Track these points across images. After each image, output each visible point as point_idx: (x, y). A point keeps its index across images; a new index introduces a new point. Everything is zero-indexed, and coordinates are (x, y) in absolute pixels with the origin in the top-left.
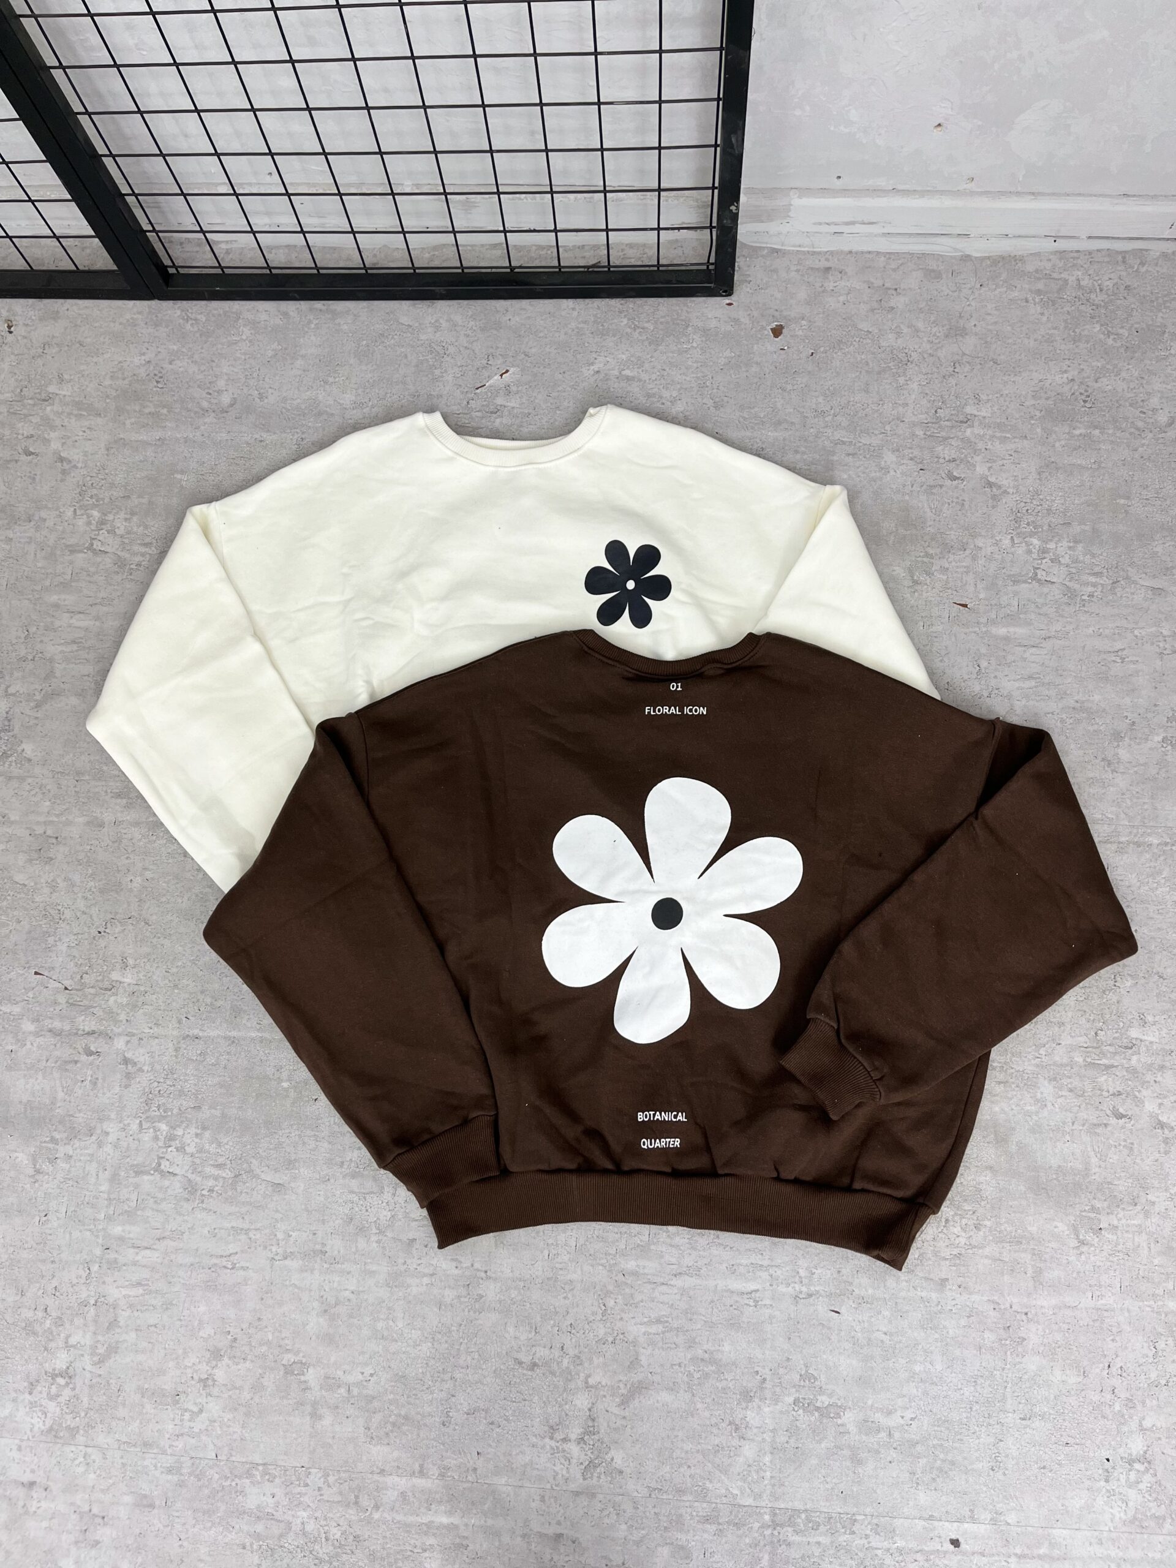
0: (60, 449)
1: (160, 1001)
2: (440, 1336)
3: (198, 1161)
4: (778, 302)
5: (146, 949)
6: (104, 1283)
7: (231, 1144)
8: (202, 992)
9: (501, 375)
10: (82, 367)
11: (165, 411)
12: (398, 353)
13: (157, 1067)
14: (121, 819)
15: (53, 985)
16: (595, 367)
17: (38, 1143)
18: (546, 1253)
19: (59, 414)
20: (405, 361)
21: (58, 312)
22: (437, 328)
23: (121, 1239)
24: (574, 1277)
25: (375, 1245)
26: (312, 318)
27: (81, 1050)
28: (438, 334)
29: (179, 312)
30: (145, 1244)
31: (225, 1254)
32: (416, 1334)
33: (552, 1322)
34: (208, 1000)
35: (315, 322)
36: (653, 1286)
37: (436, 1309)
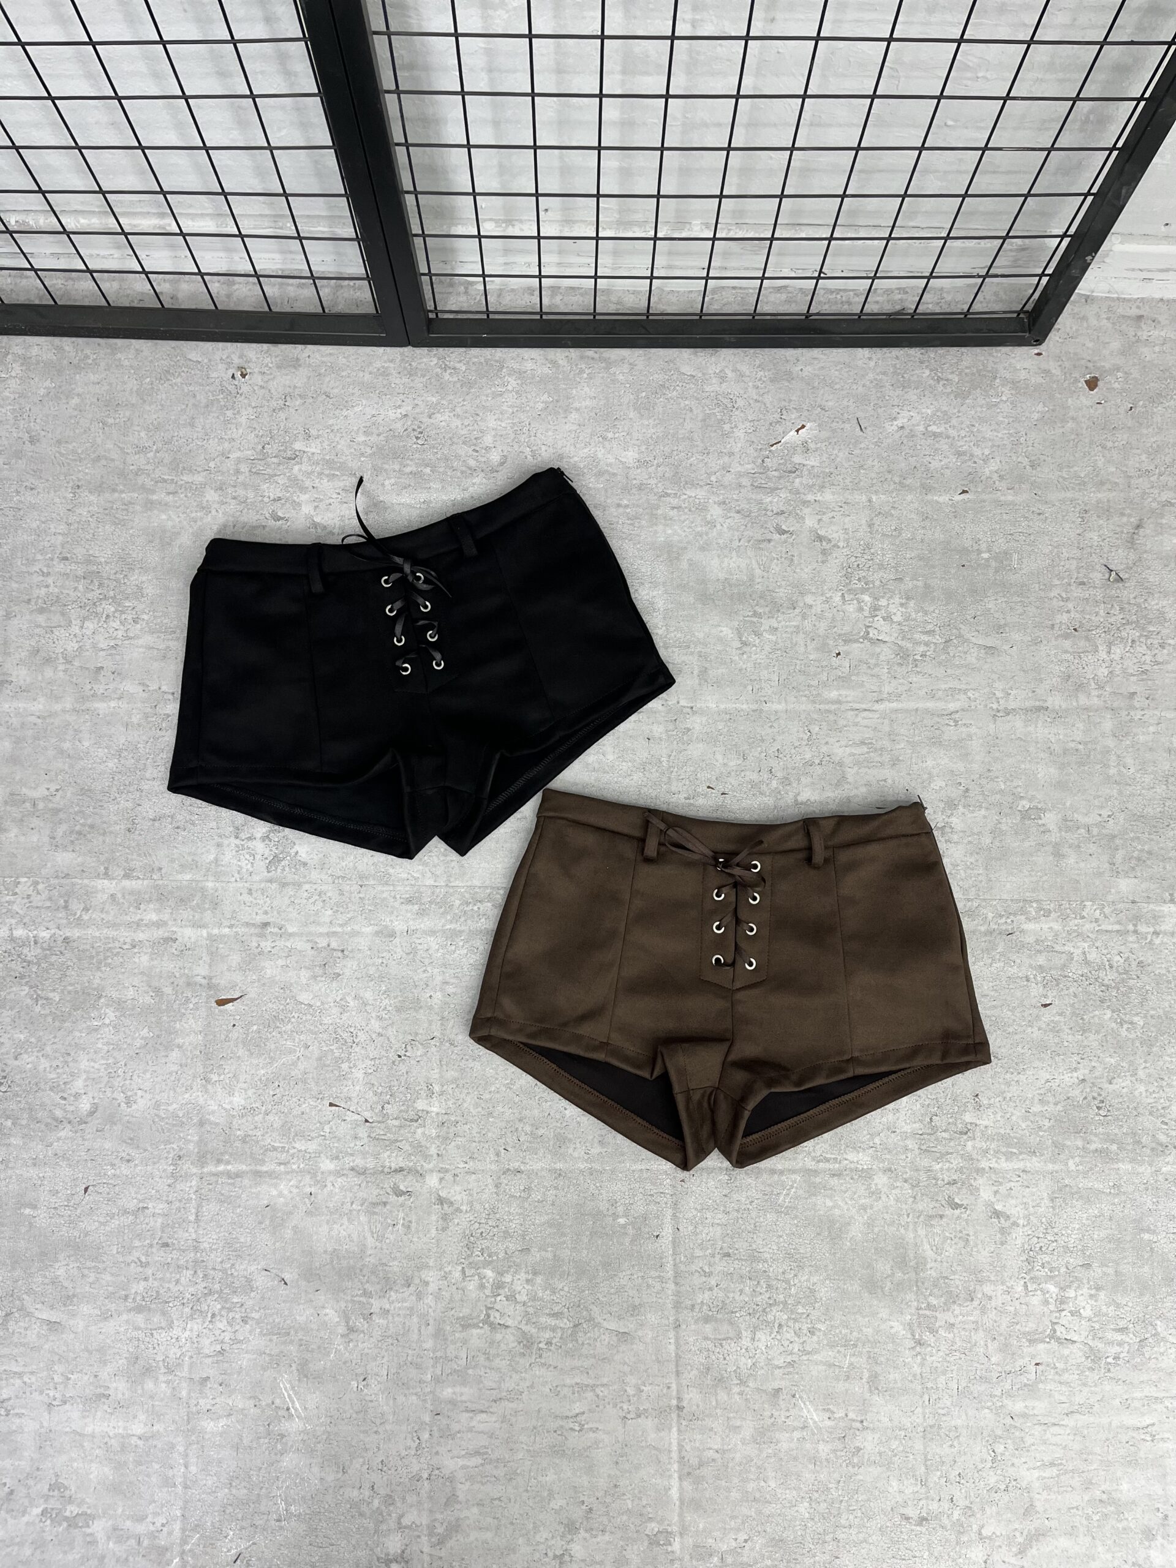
0: (312, 513)
1: (474, 1132)
2: (816, 1495)
3: (531, 1310)
4: (1090, 352)
5: (451, 1074)
6: (437, 1453)
7: (566, 1289)
8: (520, 1120)
9: (797, 431)
10: (331, 422)
11: (428, 470)
12: (682, 405)
13: (478, 1207)
14: (413, 928)
15: (350, 1117)
16: (899, 423)
17: (349, 1298)
18: (926, 1397)
19: (309, 474)
20: (689, 415)
21: (298, 359)
22: (723, 379)
23: (453, 1403)
24: (959, 1422)
25: (737, 1397)
26: (583, 366)
27: (389, 1190)
28: (724, 385)
29: (435, 361)
30: (482, 1408)
31: (570, 1414)
32: (790, 1495)
33: (939, 1473)
34: (528, 1129)
35: (587, 371)
36: (1045, 1427)
37: (811, 1466)
